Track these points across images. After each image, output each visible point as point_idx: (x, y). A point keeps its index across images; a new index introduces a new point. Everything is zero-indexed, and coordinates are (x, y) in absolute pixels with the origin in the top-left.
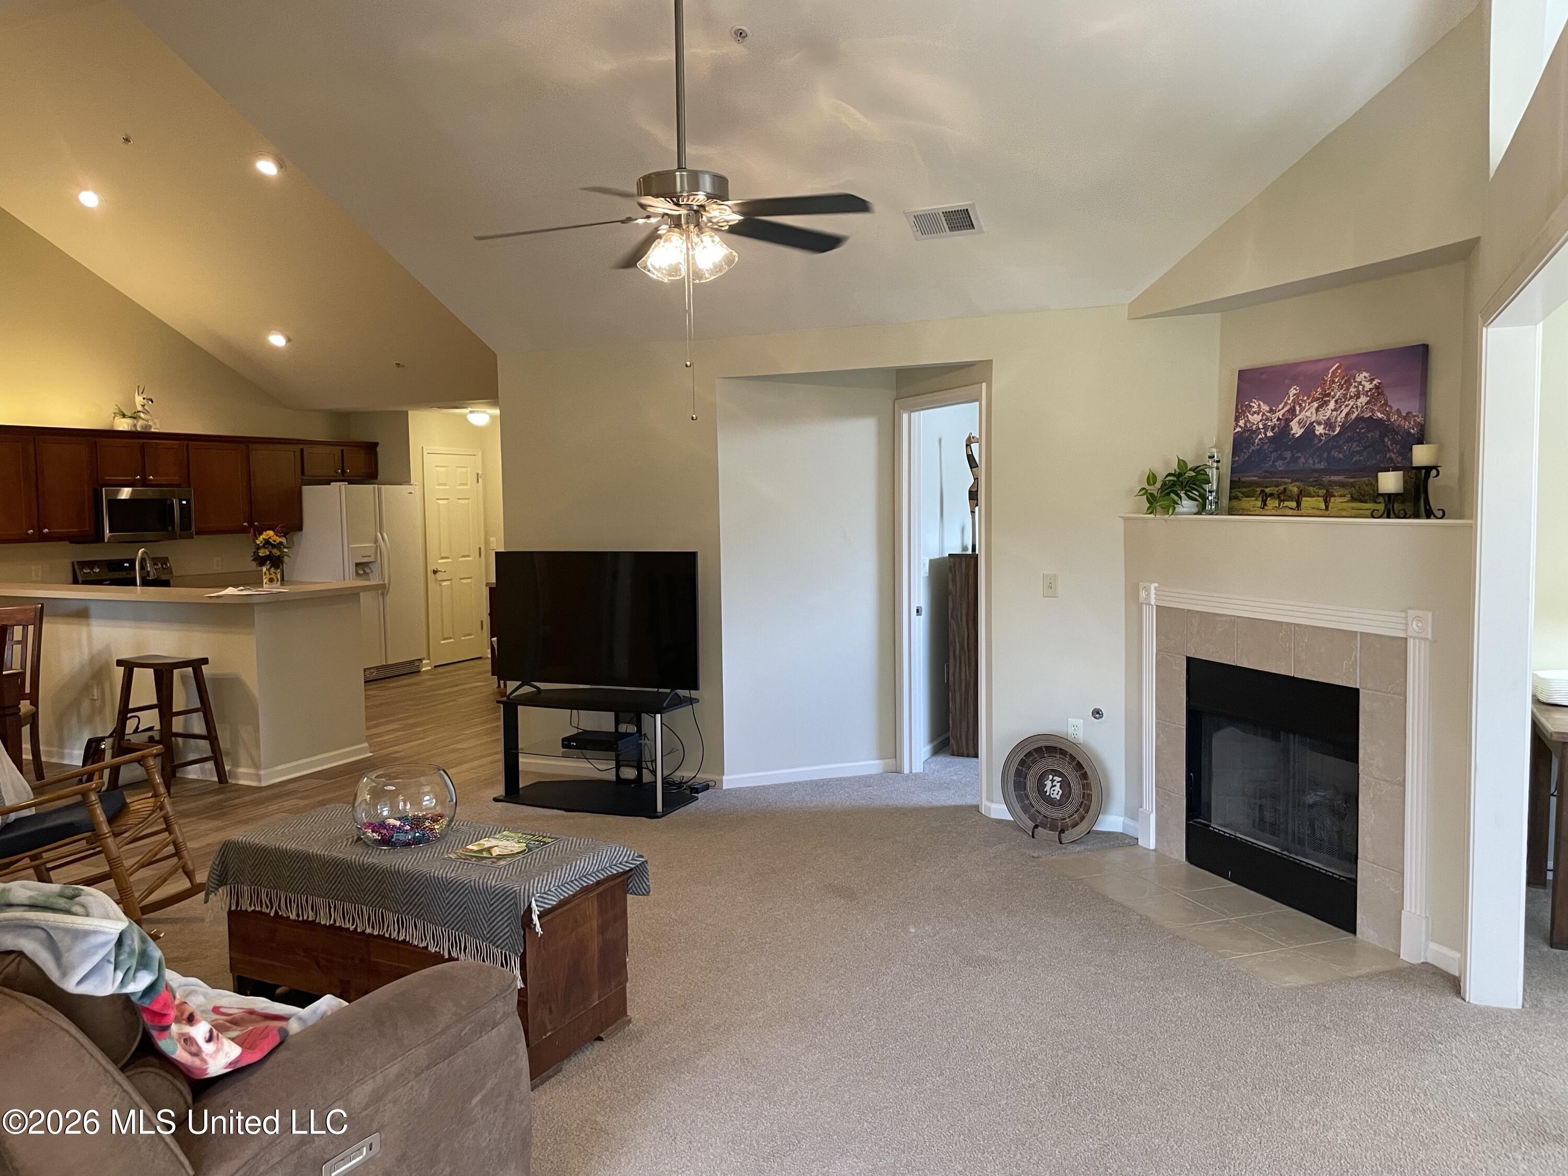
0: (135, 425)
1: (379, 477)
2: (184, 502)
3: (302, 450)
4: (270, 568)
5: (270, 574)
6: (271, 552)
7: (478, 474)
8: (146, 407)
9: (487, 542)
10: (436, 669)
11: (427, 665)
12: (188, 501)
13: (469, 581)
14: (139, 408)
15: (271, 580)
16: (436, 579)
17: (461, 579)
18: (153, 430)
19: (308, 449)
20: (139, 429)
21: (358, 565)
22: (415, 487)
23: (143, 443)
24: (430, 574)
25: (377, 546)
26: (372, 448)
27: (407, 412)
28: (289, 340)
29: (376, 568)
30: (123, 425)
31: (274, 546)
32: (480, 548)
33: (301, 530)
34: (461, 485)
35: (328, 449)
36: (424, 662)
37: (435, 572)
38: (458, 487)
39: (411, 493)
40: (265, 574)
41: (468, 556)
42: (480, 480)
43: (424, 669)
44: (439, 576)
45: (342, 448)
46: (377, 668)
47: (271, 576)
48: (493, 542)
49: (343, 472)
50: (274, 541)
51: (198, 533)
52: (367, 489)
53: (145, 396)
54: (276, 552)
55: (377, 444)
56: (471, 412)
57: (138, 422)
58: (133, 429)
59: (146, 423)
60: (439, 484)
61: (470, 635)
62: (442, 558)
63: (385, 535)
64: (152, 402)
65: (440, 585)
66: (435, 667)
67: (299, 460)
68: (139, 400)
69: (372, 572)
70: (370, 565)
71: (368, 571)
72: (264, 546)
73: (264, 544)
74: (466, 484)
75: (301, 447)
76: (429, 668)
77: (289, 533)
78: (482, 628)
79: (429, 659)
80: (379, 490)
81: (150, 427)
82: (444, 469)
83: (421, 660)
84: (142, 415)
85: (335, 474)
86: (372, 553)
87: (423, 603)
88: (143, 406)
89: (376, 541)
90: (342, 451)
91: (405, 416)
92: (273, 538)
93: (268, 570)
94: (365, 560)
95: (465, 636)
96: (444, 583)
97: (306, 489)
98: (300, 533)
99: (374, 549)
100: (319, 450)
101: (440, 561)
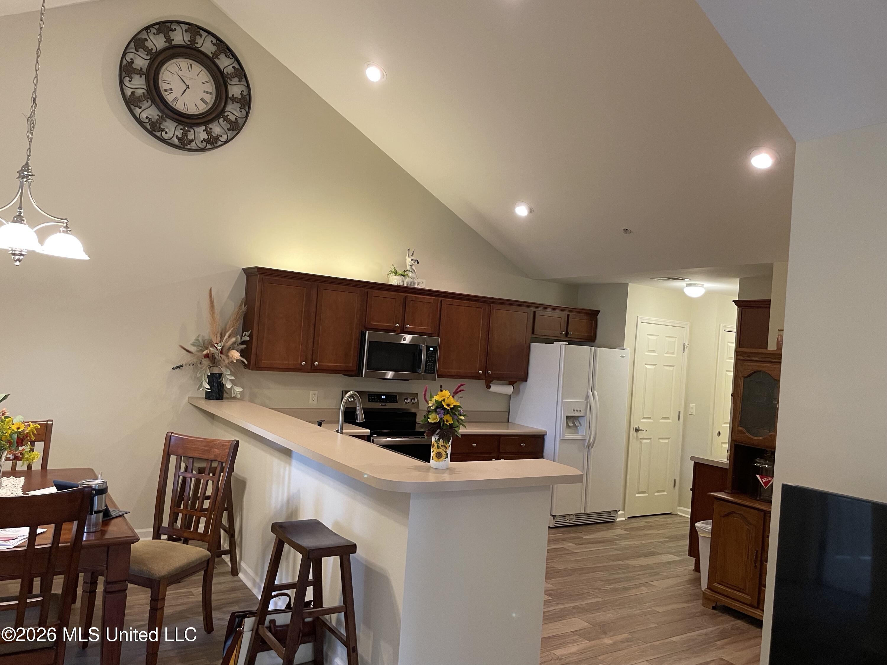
0: (403, 282)
1: (596, 341)
2: (431, 349)
3: (535, 312)
4: (439, 439)
5: (438, 447)
6: (441, 419)
7: (684, 344)
8: (413, 267)
9: (686, 407)
10: (629, 520)
11: (621, 516)
12: (435, 348)
13: (666, 441)
14: (408, 268)
15: (439, 456)
16: (637, 437)
17: (660, 438)
18: (416, 286)
19: (539, 312)
20: (405, 285)
21: (568, 417)
22: (627, 352)
23: (406, 297)
24: (632, 432)
25: (587, 402)
26: (593, 315)
27: (628, 284)
28: (531, 211)
29: (584, 422)
30: (395, 281)
31: (446, 412)
32: (679, 412)
33: (527, 381)
34: (668, 353)
35: (556, 314)
36: (619, 513)
37: (637, 430)
38: (665, 355)
39: (622, 357)
40: (433, 446)
41: (668, 418)
42: (686, 350)
43: (618, 519)
44: (641, 434)
45: (567, 313)
46: (576, 515)
47: (440, 450)
48: (692, 408)
49: (567, 333)
50: (448, 405)
51: (439, 376)
52: (584, 350)
53: (413, 258)
54: (449, 420)
55: (599, 312)
56: (688, 285)
57: (405, 279)
58: (401, 284)
59: (411, 280)
60: (649, 351)
61: (663, 491)
62: (644, 418)
63: (596, 392)
64: (418, 263)
65: (641, 442)
66: (629, 518)
67: (531, 321)
68: (409, 260)
69: (581, 425)
70: (580, 419)
71: (577, 424)
72: (435, 410)
73: (437, 408)
74: (673, 353)
75: (535, 310)
76: (624, 519)
77: (516, 382)
78: (674, 486)
79: (624, 510)
80: (595, 352)
81: (414, 284)
82: (655, 338)
83: (616, 512)
84: (410, 274)
85: (559, 335)
86: (583, 409)
87: (624, 455)
88: (411, 266)
89: (587, 397)
90: (568, 315)
91: (624, 288)
92: (447, 401)
93: (437, 441)
94: (576, 414)
95: (658, 492)
96: (644, 441)
97: (533, 345)
98: (524, 383)
99: (586, 403)
100: (549, 313)
101: (642, 420)
